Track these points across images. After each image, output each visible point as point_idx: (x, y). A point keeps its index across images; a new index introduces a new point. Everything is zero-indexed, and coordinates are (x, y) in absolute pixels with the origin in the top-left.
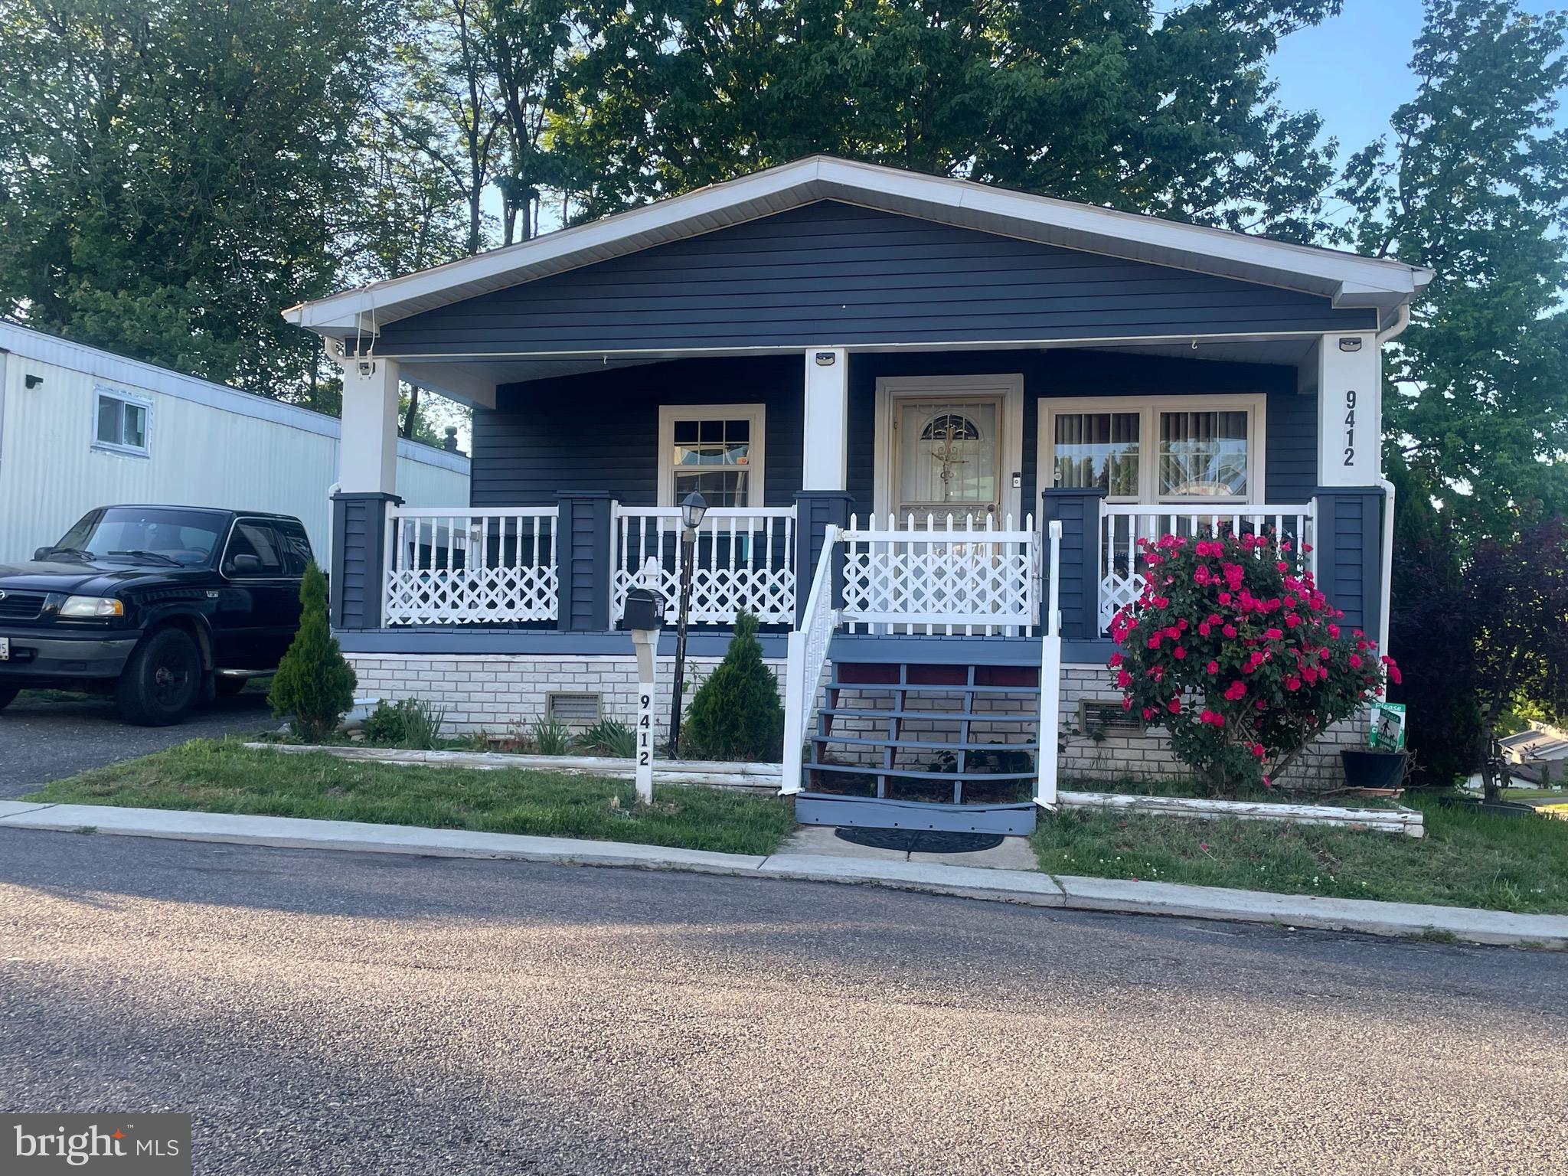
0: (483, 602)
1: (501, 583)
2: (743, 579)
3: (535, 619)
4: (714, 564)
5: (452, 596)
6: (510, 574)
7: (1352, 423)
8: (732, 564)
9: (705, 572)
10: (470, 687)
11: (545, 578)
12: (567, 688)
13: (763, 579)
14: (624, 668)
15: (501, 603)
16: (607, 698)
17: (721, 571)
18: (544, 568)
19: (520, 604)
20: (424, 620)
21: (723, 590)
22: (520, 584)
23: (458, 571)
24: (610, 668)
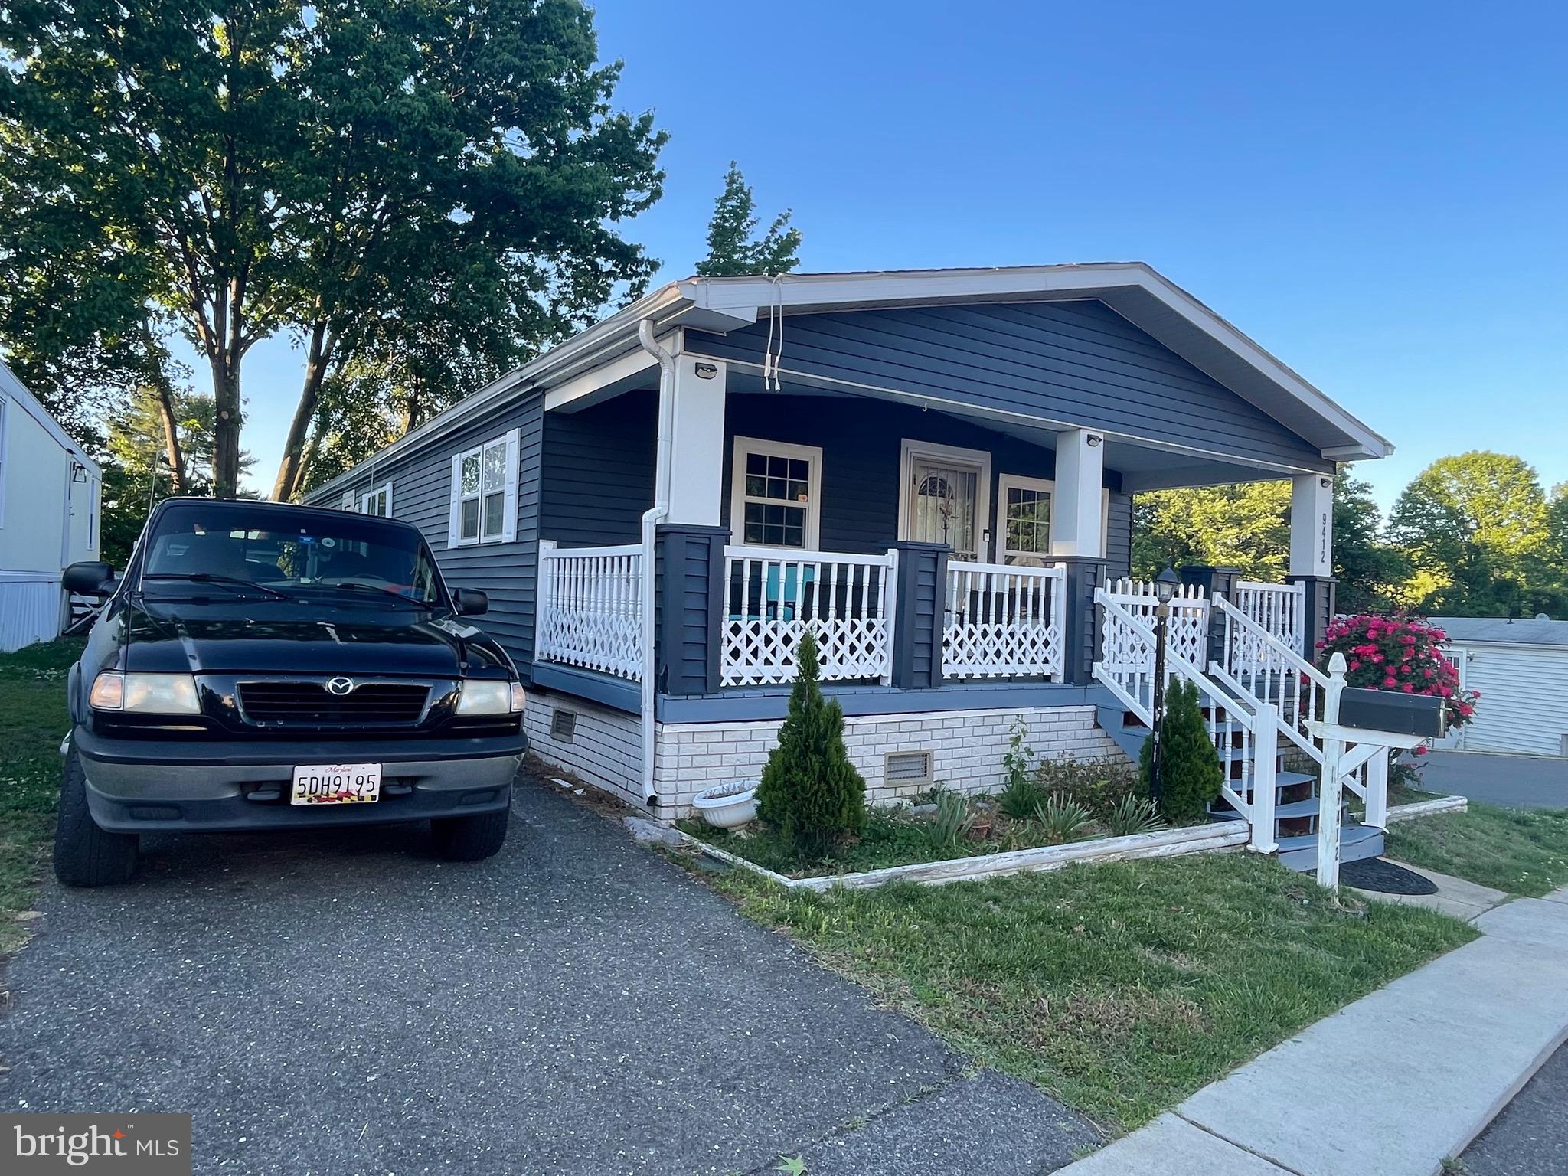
3: (868, 676)
7: (1324, 535)
12: (904, 748)
16: (937, 755)
24: (940, 724)
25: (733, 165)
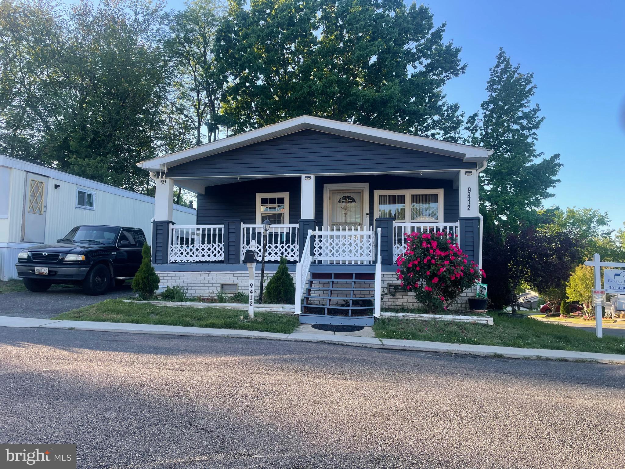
0: (200, 255)
1: (206, 249)
2: (282, 247)
3: (217, 260)
4: (273, 242)
5: (190, 253)
6: (209, 246)
7: (470, 197)
8: (279, 242)
9: (270, 245)
10: (196, 282)
11: (220, 247)
12: (227, 282)
13: (289, 247)
14: (245, 275)
15: (206, 255)
16: (239, 285)
17: (276, 244)
18: (220, 244)
19: (212, 255)
20: (181, 261)
21: (276, 250)
22: (212, 249)
23: (192, 245)
24: (241, 275)
25: (501, 49)
